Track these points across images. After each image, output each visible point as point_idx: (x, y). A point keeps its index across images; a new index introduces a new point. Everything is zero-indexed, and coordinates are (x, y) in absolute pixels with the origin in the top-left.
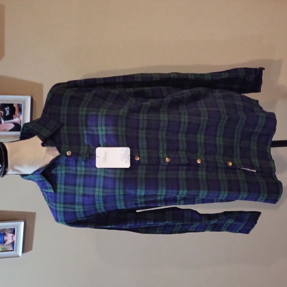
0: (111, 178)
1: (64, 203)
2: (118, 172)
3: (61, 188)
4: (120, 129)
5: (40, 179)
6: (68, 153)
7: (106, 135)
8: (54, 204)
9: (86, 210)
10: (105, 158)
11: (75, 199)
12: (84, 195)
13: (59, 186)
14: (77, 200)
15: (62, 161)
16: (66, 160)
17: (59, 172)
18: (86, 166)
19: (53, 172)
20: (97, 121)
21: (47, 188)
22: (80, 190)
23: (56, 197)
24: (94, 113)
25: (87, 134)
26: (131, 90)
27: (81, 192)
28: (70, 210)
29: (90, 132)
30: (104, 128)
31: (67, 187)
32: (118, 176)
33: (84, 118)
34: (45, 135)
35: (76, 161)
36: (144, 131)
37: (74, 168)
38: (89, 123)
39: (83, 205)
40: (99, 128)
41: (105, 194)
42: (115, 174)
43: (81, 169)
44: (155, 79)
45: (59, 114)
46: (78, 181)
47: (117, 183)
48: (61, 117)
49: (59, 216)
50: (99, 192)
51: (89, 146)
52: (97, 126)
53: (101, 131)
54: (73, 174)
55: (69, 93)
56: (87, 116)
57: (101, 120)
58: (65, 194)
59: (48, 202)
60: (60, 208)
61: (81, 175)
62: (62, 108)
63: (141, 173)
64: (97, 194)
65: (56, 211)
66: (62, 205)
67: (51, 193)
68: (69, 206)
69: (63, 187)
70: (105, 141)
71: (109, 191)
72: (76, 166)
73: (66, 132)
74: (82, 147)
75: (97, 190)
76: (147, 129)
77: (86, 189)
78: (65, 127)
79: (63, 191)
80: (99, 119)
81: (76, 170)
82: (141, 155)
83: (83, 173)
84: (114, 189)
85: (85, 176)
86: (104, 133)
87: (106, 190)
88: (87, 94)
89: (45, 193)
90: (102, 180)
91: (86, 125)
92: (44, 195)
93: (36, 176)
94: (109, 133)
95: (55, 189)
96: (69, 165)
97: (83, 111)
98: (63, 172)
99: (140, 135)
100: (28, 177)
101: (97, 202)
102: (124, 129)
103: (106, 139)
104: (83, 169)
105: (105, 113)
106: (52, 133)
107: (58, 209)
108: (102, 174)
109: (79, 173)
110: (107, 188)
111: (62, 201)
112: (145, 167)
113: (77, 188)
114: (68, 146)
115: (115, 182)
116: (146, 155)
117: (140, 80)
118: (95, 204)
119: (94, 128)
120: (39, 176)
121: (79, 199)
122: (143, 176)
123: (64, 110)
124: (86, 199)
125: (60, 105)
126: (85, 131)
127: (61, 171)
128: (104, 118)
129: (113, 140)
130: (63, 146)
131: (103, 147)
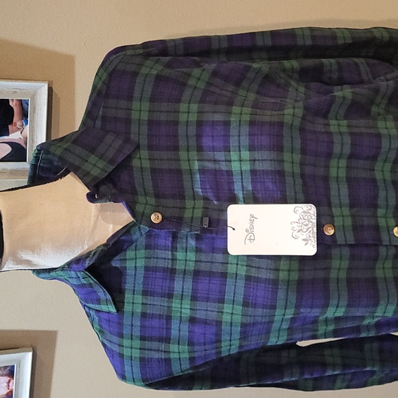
0: (267, 281)
1: (143, 338)
2: (283, 265)
3: (134, 302)
4: (287, 156)
5: (84, 281)
6: (156, 218)
7: (253, 172)
8: (116, 339)
9: (196, 355)
10: (250, 231)
11: (169, 329)
12: (192, 320)
13: (128, 296)
14: (174, 333)
15: (139, 236)
16: (149, 235)
17: (130, 264)
18: (198, 250)
19: (115, 263)
20: (227, 136)
21: (98, 301)
22: (182, 308)
23: (121, 324)
24: (218, 117)
25: (202, 171)
26: (295, 64)
27: (187, 313)
28: (156, 355)
29: (210, 165)
30: (246, 155)
31: (150, 300)
32: (283, 275)
33: (192, 130)
34: (95, 172)
35: (175, 237)
36: (343, 163)
37: (169, 254)
38: (207, 142)
39: (191, 343)
40: (234, 156)
41: (248, 320)
42: (277, 270)
43: (186, 257)
44: (340, 42)
45: (128, 121)
46: (178, 286)
47: (281, 294)
48: (134, 129)
49: (127, 368)
50: (232, 314)
51: (205, 199)
52: (227, 149)
53: (239, 162)
54: (165, 270)
55: (152, 68)
56: (200, 124)
57: (240, 136)
58: (144, 315)
59: (101, 332)
60: (132, 348)
61: (185, 272)
62: (135, 105)
63: (339, 266)
64: (226, 318)
65: (122, 356)
66: (137, 343)
67: (109, 313)
68: (155, 345)
69: (139, 299)
70: (250, 188)
71: (260, 311)
72: (174, 249)
73: (146, 164)
74: (189, 203)
75: (227, 308)
76: (351, 157)
77: (200, 305)
78: (144, 153)
79: (139, 309)
80: (233, 131)
81: (174, 259)
82: (338, 222)
83: (191, 266)
84: (274, 307)
85: (197, 274)
86: (247, 167)
87: (250, 310)
88: (196, 72)
89: (92, 313)
90: (241, 284)
91: (200, 149)
92: (89, 315)
93: (73, 274)
94: (259, 166)
95: (119, 304)
96: (155, 247)
97: (188, 112)
98: (141, 263)
99: (333, 172)
100: (53, 274)
101: (225, 337)
102: (297, 157)
103: (253, 181)
104: (192, 256)
105: (246, 118)
106: (111, 168)
107: (127, 352)
108: (242, 271)
109: (180, 266)
110: (255, 306)
111: (137, 332)
112: (346, 252)
113: (176, 304)
114: (152, 201)
115: (275, 291)
116: (349, 222)
117: (309, 42)
118: (220, 341)
119: (220, 155)
120: (80, 274)
121: (179, 329)
122: (343, 275)
123: (141, 110)
124: (198, 329)
125: (130, 98)
126: (196, 163)
127: (134, 262)
128: (245, 129)
129: (270, 186)
130: (141, 199)
131: (245, 202)
